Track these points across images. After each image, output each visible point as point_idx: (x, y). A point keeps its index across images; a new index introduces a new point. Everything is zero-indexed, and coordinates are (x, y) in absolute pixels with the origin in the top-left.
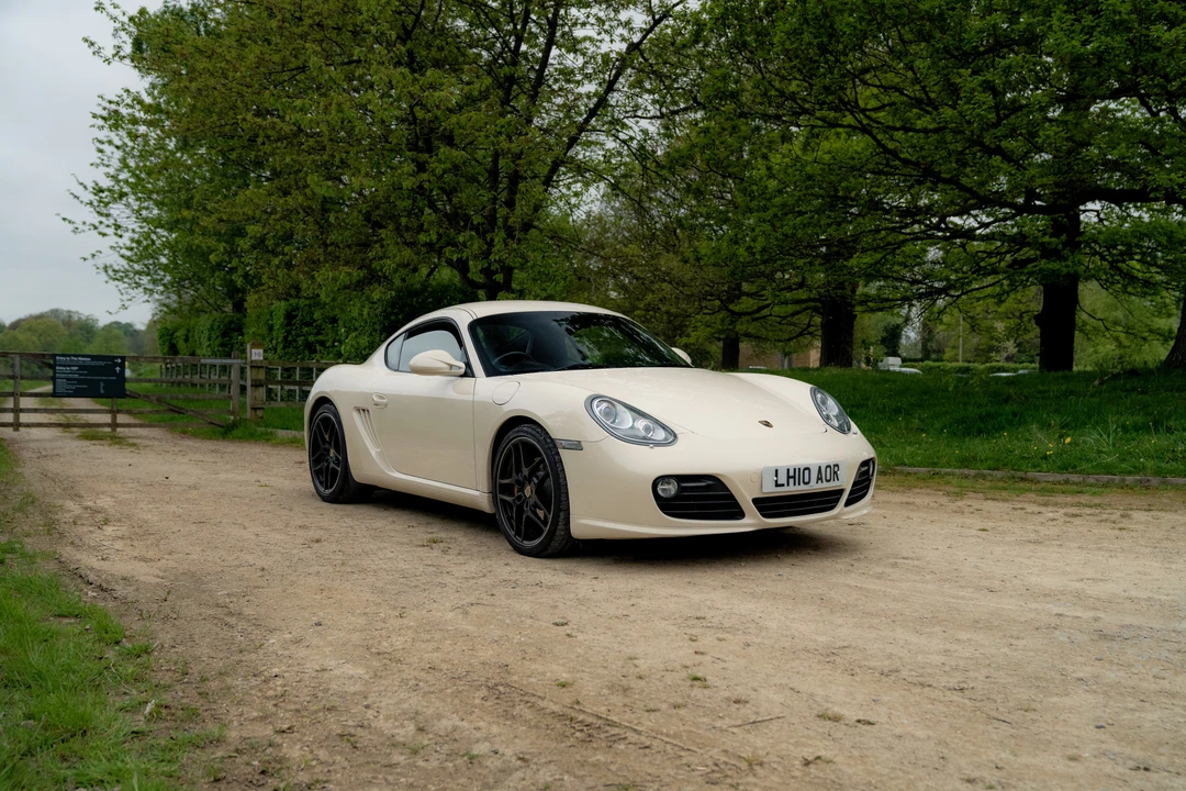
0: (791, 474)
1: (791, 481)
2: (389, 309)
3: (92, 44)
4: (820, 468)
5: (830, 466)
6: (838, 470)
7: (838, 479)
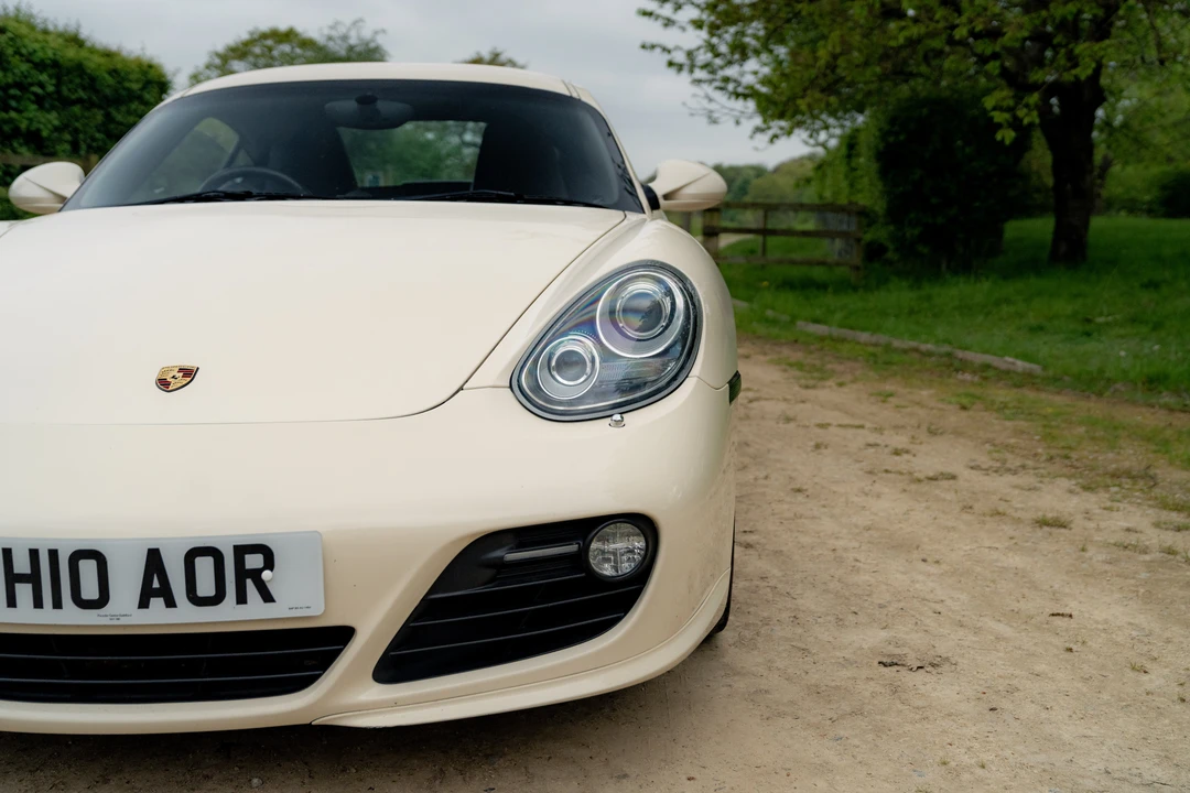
0: (22, 565)
1: (24, 592)
2: (888, 127)
4: (154, 559)
5: (214, 553)
6: (269, 564)
7: (267, 597)
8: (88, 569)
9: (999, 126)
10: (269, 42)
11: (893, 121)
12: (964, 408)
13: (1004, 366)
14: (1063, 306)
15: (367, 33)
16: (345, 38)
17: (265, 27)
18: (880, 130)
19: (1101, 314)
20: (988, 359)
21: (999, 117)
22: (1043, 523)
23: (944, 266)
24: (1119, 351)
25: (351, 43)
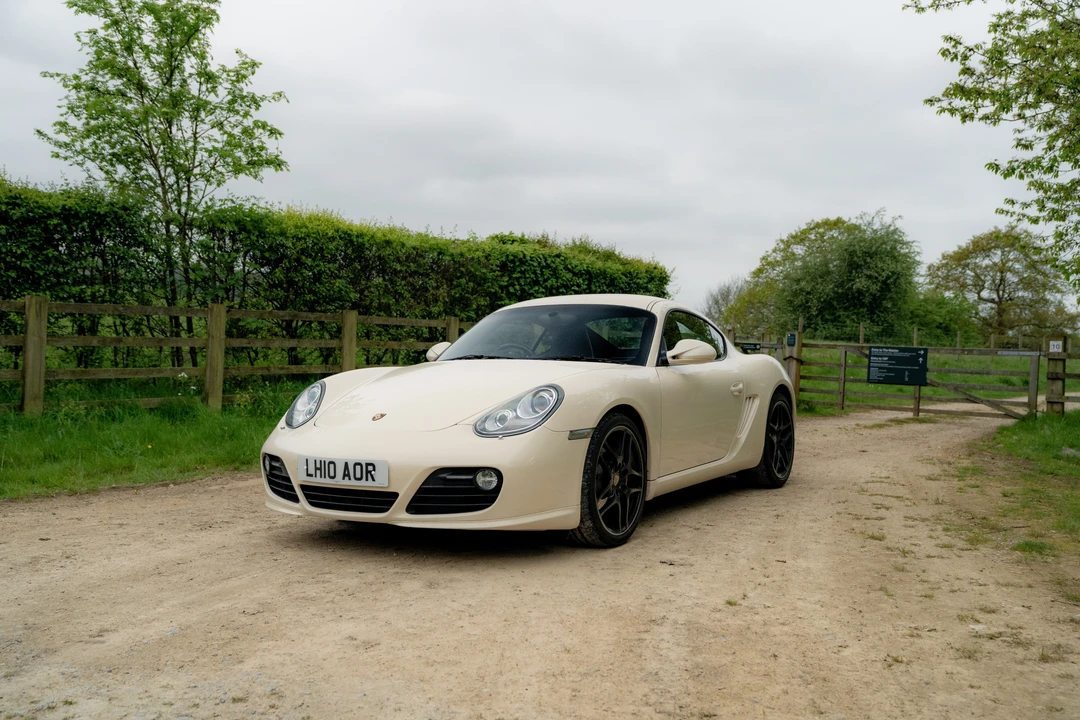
0: (318, 465)
4: (346, 464)
5: (360, 464)
6: (374, 470)
7: (374, 480)
8: (332, 466)
10: (821, 230)
15: (887, 220)
16: (871, 224)
17: (818, 219)
25: (875, 228)
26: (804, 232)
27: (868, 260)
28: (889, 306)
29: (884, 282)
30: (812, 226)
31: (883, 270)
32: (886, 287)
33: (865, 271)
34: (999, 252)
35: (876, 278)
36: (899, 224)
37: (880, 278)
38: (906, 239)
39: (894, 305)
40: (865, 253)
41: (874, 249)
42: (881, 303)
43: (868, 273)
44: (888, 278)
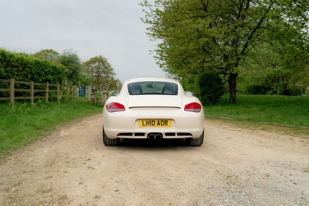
2: (201, 79)
3: (142, 19)
9: (222, 80)
10: (46, 53)
11: (202, 78)
12: (224, 122)
13: (227, 119)
14: (234, 110)
15: (73, 52)
16: (69, 53)
17: (45, 49)
18: (200, 79)
19: (240, 111)
20: (224, 118)
21: (222, 78)
22: (239, 131)
23: (211, 104)
24: (244, 117)
25: (70, 54)
26: (40, 53)
27: (69, 63)
28: (75, 77)
29: (74, 70)
30: (43, 51)
31: (73, 67)
32: (74, 71)
33: (68, 67)
34: (97, 63)
35: (71, 69)
36: (77, 53)
37: (72, 69)
38: (79, 58)
39: (76, 77)
40: (68, 61)
41: (70, 60)
42: (72, 76)
43: (69, 67)
44: (75, 69)
